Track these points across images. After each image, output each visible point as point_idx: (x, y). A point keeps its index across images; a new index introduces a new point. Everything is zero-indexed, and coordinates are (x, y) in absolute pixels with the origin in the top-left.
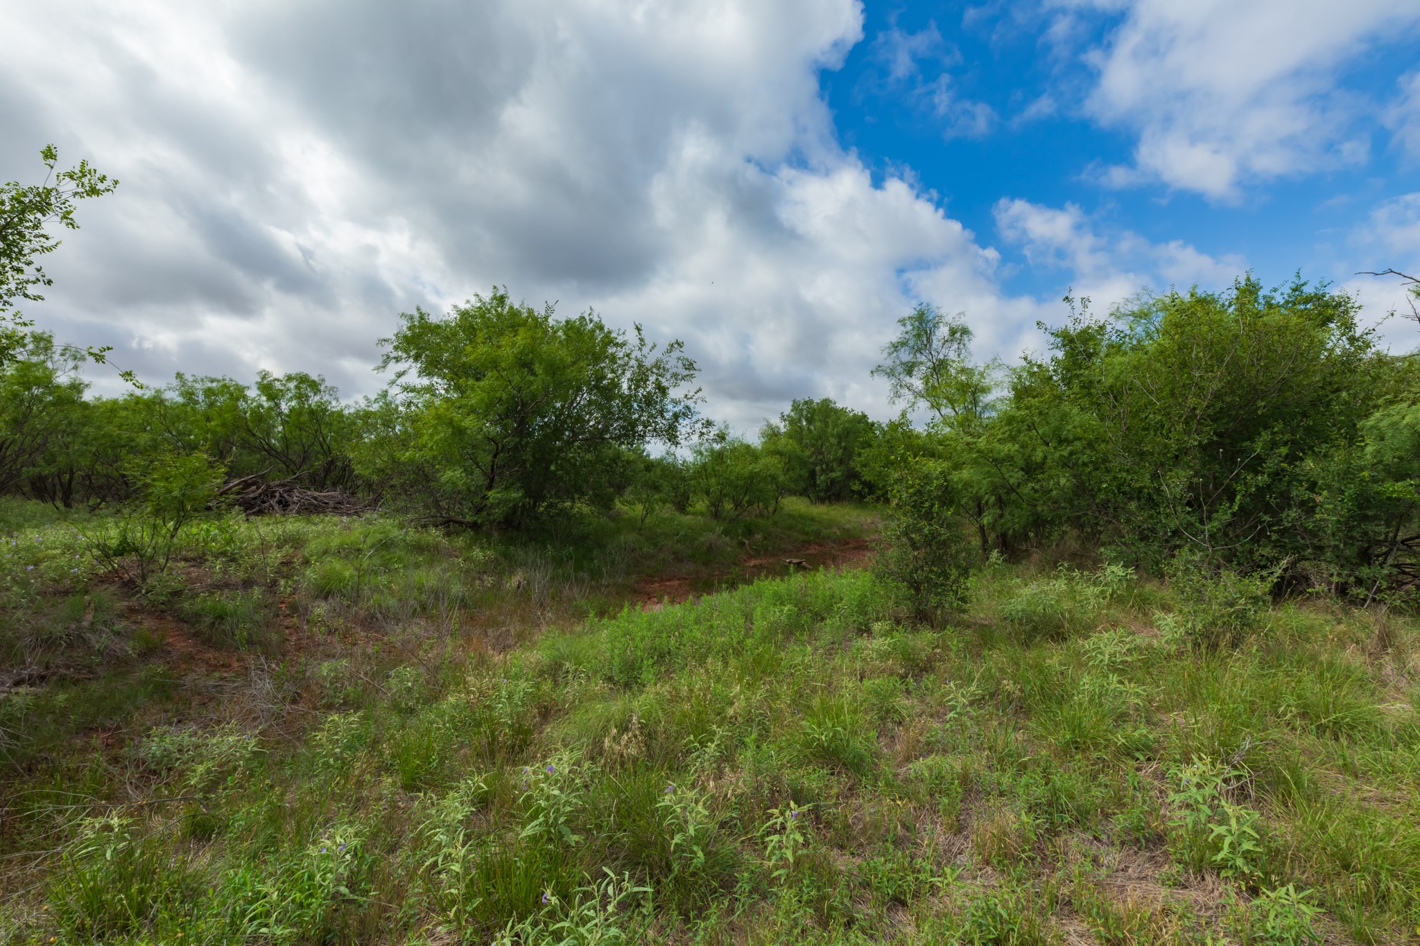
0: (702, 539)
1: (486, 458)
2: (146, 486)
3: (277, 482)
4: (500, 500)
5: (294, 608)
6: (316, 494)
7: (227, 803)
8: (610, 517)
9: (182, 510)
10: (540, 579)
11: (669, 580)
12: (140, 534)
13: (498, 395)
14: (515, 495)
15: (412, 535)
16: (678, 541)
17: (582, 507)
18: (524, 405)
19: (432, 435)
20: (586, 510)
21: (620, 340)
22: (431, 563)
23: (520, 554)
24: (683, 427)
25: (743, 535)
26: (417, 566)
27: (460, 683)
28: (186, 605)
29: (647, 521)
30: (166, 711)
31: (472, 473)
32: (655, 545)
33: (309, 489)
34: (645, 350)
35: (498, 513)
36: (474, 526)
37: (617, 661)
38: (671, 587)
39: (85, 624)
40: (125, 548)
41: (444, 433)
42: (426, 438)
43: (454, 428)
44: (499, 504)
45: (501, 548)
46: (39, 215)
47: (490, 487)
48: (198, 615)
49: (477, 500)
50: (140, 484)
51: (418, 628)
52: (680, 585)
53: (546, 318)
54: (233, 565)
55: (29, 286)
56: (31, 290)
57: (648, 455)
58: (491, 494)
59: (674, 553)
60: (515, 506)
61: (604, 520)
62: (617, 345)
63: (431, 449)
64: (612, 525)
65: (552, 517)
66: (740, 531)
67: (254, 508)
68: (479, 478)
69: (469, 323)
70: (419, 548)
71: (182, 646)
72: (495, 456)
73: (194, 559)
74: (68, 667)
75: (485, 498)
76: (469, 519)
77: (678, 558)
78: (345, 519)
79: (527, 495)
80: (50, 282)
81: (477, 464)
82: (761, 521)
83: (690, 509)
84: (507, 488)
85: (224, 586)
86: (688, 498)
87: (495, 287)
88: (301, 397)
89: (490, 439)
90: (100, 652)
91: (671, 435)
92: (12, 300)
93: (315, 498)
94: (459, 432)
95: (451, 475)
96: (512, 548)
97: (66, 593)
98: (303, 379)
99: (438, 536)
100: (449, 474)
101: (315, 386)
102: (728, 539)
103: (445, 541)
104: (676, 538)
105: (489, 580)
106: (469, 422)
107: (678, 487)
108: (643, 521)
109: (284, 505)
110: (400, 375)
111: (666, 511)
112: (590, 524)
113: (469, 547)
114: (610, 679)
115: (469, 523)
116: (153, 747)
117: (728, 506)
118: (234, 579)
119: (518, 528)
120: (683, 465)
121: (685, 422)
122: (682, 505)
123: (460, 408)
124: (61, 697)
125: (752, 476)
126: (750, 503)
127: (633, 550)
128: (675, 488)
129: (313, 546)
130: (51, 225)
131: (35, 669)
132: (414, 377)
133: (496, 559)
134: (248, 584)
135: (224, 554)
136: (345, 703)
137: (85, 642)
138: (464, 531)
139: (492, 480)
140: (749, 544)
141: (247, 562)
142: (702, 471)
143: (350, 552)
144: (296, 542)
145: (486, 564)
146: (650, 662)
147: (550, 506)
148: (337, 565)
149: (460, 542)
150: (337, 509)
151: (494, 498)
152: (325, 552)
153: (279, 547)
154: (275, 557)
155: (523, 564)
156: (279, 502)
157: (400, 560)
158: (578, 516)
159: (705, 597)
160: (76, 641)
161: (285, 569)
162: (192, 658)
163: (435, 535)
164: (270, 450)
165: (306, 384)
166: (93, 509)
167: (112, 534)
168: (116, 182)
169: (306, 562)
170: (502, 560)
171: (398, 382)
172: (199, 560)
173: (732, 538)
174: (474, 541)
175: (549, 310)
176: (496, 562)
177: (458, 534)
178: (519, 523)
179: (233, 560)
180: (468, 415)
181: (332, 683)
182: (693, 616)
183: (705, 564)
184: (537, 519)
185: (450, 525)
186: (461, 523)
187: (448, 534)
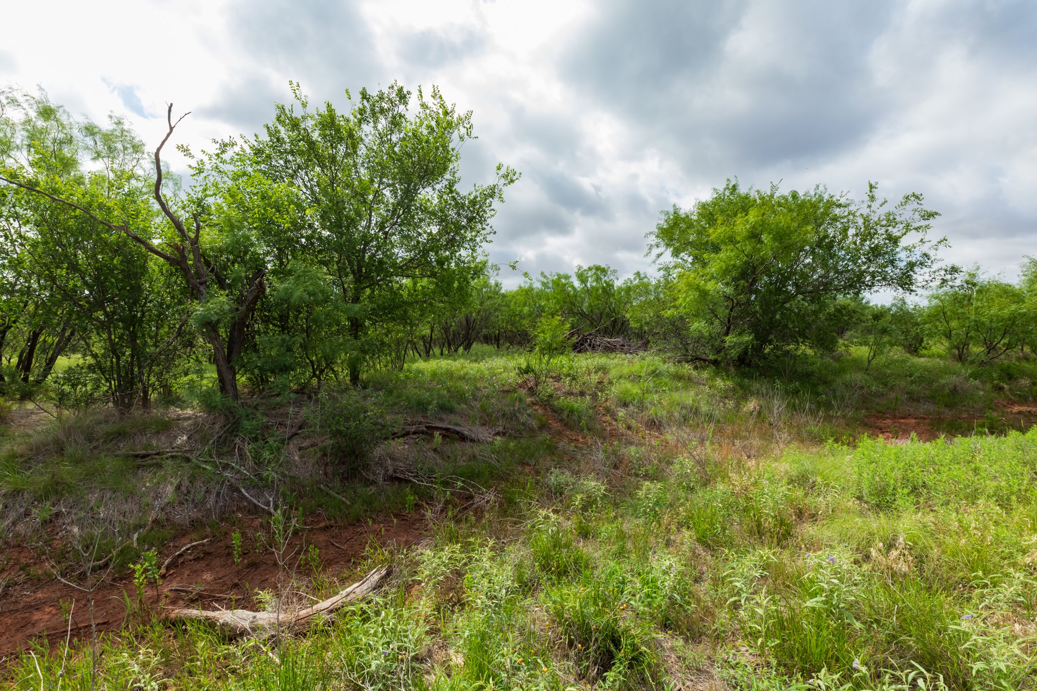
0: (943, 381)
1: (723, 312)
2: (536, 336)
3: (587, 333)
4: (735, 343)
5: (608, 410)
6: (609, 340)
7: (595, 520)
8: (833, 358)
9: (552, 350)
10: (778, 405)
11: (904, 418)
12: (534, 363)
13: (732, 262)
14: (747, 338)
15: (671, 368)
16: (912, 382)
17: (805, 349)
18: (754, 268)
19: (685, 298)
20: (810, 352)
21: (843, 201)
22: (686, 388)
23: (756, 386)
24: (920, 276)
25: (1001, 379)
26: (677, 389)
27: (725, 477)
28: (556, 403)
29: (874, 362)
30: (554, 461)
31: (712, 323)
32: (886, 385)
33: (604, 337)
34: (875, 205)
35: (734, 353)
36: (715, 363)
37: (865, 485)
38: (907, 424)
39: (516, 408)
40: (528, 370)
41: (693, 295)
42: (681, 300)
43: (700, 291)
44: (734, 346)
45: (738, 380)
46: (491, 199)
47: (727, 334)
48: (562, 410)
49: (717, 344)
50: (532, 335)
51: (685, 433)
52: (918, 424)
53: (772, 196)
54: (574, 382)
55: (488, 236)
56: (489, 238)
57: (868, 302)
58: (727, 338)
59: (907, 393)
60: (747, 348)
61: (827, 360)
62: (840, 206)
63: (685, 307)
64: (836, 365)
65: (778, 357)
66: (995, 375)
67: (578, 348)
68: (717, 327)
69: (709, 213)
70: (678, 377)
71: (556, 426)
72: (731, 310)
73: (555, 378)
74: (512, 430)
75: (723, 341)
76: (711, 357)
77: (913, 398)
78: (628, 355)
79: (757, 338)
80: (495, 233)
81: (716, 316)
82: (1025, 365)
83: (924, 352)
84: (740, 334)
85: (570, 393)
86: (922, 341)
87: (728, 180)
88: (598, 279)
89: (727, 298)
90: (523, 424)
91: (905, 281)
92: (482, 245)
93: (609, 343)
94: (704, 294)
95: (698, 326)
96: (746, 381)
97: (508, 392)
98: (598, 268)
99: (690, 369)
100: (696, 325)
101: (604, 271)
102: (977, 382)
103: (695, 373)
104: (909, 379)
105: (731, 404)
106: (710, 286)
107: (908, 331)
108: (869, 362)
109: (593, 348)
110: (659, 256)
111: (897, 353)
112: (813, 364)
113: (712, 379)
114: (860, 498)
115: (711, 360)
116: (552, 479)
117: (976, 349)
118: (574, 391)
119: (749, 365)
120: (914, 309)
121: (922, 271)
122: (915, 347)
123: (703, 276)
124: (512, 444)
125: (1013, 318)
126: (1009, 346)
127: (862, 388)
128: (906, 333)
129: (613, 373)
130: (496, 203)
131: (501, 429)
132: (668, 257)
133: (734, 388)
134: (582, 394)
135: (569, 375)
136: (646, 475)
137: (517, 417)
138: (708, 366)
139: (729, 328)
140: (1010, 390)
141: (581, 380)
142: (939, 314)
143: (635, 378)
144: (603, 369)
145: (726, 391)
146: (906, 491)
147: (777, 348)
148: (628, 385)
149: (705, 374)
150: (622, 349)
151: (731, 342)
152: (621, 377)
153: (596, 372)
154: (595, 378)
155: (757, 394)
156: (590, 345)
157: (666, 384)
158: (802, 356)
159: (959, 439)
160: (513, 417)
161: (600, 386)
162: (561, 433)
163: (687, 369)
164: (583, 315)
165: (600, 271)
166: (508, 348)
167: (522, 362)
168: (520, 174)
169: (611, 383)
170: (738, 388)
171: (658, 262)
172: (557, 379)
173: (984, 383)
174: (717, 374)
175: (774, 188)
176: (734, 390)
177: (703, 368)
178: (751, 361)
179: (574, 379)
180: (710, 280)
181: (637, 461)
182: (949, 456)
183: (949, 406)
184: (765, 358)
185: (698, 361)
186: (705, 360)
187: (696, 368)
